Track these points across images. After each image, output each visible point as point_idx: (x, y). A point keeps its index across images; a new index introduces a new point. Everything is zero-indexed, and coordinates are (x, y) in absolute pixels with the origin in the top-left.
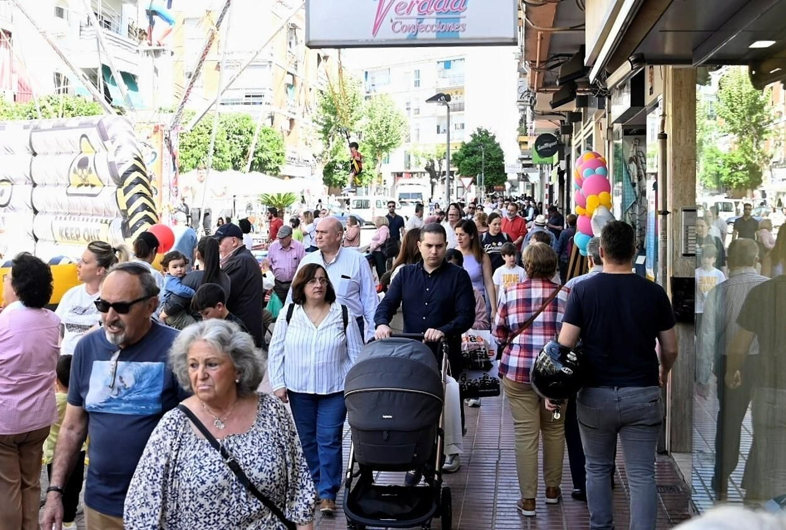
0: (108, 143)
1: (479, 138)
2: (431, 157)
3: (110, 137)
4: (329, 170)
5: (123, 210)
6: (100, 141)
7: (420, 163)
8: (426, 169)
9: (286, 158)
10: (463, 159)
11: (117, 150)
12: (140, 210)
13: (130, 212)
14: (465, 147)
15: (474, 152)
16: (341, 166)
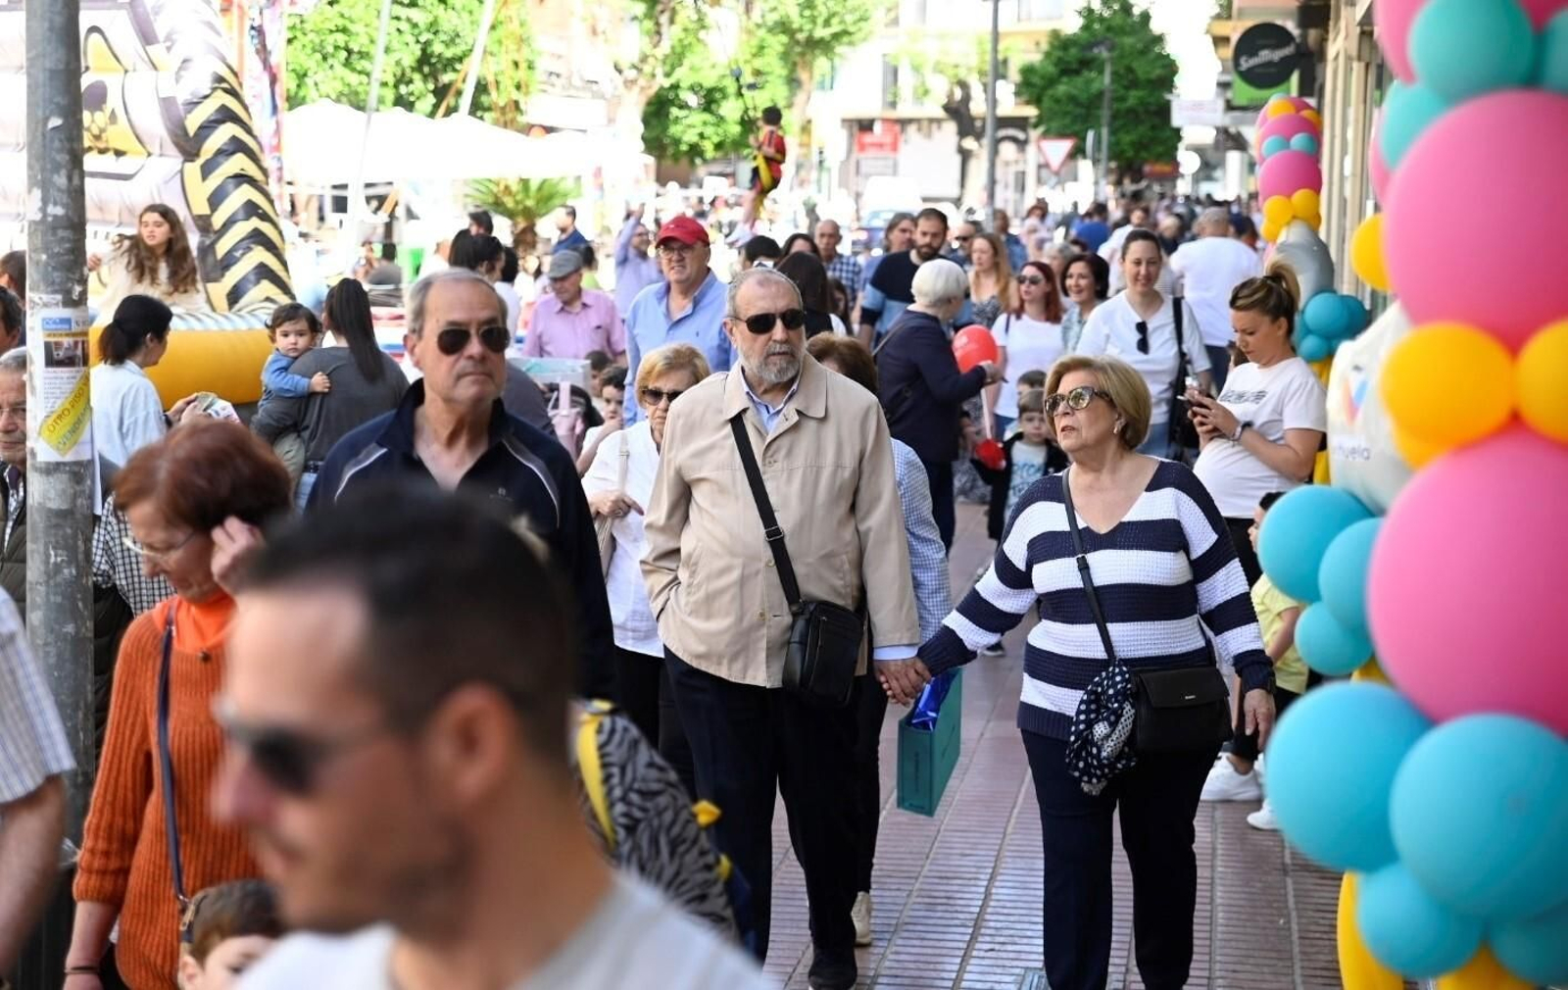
0: (156, 51)
1: (1101, 19)
2: (962, 74)
3: (161, 36)
4: (659, 110)
5: (200, 217)
6: (139, 46)
7: (926, 92)
8: (947, 108)
9: (539, 75)
10: (1051, 82)
11: (180, 69)
12: (241, 215)
13: (217, 221)
14: (1060, 44)
15: (1086, 63)
16: (692, 100)
